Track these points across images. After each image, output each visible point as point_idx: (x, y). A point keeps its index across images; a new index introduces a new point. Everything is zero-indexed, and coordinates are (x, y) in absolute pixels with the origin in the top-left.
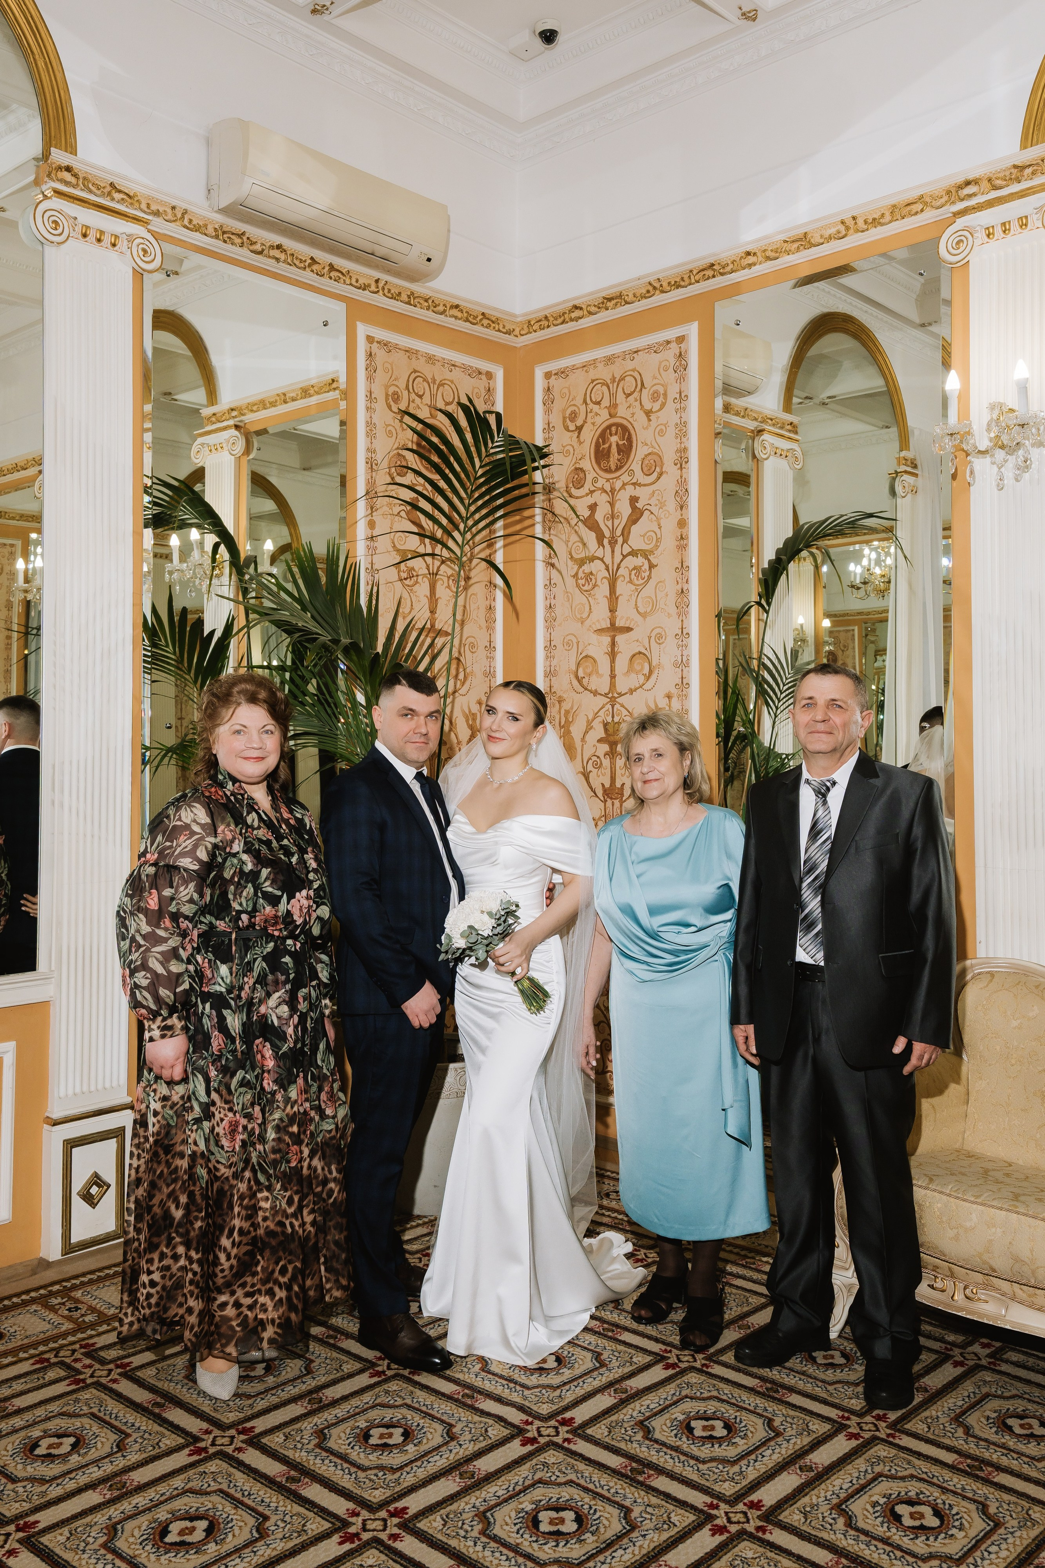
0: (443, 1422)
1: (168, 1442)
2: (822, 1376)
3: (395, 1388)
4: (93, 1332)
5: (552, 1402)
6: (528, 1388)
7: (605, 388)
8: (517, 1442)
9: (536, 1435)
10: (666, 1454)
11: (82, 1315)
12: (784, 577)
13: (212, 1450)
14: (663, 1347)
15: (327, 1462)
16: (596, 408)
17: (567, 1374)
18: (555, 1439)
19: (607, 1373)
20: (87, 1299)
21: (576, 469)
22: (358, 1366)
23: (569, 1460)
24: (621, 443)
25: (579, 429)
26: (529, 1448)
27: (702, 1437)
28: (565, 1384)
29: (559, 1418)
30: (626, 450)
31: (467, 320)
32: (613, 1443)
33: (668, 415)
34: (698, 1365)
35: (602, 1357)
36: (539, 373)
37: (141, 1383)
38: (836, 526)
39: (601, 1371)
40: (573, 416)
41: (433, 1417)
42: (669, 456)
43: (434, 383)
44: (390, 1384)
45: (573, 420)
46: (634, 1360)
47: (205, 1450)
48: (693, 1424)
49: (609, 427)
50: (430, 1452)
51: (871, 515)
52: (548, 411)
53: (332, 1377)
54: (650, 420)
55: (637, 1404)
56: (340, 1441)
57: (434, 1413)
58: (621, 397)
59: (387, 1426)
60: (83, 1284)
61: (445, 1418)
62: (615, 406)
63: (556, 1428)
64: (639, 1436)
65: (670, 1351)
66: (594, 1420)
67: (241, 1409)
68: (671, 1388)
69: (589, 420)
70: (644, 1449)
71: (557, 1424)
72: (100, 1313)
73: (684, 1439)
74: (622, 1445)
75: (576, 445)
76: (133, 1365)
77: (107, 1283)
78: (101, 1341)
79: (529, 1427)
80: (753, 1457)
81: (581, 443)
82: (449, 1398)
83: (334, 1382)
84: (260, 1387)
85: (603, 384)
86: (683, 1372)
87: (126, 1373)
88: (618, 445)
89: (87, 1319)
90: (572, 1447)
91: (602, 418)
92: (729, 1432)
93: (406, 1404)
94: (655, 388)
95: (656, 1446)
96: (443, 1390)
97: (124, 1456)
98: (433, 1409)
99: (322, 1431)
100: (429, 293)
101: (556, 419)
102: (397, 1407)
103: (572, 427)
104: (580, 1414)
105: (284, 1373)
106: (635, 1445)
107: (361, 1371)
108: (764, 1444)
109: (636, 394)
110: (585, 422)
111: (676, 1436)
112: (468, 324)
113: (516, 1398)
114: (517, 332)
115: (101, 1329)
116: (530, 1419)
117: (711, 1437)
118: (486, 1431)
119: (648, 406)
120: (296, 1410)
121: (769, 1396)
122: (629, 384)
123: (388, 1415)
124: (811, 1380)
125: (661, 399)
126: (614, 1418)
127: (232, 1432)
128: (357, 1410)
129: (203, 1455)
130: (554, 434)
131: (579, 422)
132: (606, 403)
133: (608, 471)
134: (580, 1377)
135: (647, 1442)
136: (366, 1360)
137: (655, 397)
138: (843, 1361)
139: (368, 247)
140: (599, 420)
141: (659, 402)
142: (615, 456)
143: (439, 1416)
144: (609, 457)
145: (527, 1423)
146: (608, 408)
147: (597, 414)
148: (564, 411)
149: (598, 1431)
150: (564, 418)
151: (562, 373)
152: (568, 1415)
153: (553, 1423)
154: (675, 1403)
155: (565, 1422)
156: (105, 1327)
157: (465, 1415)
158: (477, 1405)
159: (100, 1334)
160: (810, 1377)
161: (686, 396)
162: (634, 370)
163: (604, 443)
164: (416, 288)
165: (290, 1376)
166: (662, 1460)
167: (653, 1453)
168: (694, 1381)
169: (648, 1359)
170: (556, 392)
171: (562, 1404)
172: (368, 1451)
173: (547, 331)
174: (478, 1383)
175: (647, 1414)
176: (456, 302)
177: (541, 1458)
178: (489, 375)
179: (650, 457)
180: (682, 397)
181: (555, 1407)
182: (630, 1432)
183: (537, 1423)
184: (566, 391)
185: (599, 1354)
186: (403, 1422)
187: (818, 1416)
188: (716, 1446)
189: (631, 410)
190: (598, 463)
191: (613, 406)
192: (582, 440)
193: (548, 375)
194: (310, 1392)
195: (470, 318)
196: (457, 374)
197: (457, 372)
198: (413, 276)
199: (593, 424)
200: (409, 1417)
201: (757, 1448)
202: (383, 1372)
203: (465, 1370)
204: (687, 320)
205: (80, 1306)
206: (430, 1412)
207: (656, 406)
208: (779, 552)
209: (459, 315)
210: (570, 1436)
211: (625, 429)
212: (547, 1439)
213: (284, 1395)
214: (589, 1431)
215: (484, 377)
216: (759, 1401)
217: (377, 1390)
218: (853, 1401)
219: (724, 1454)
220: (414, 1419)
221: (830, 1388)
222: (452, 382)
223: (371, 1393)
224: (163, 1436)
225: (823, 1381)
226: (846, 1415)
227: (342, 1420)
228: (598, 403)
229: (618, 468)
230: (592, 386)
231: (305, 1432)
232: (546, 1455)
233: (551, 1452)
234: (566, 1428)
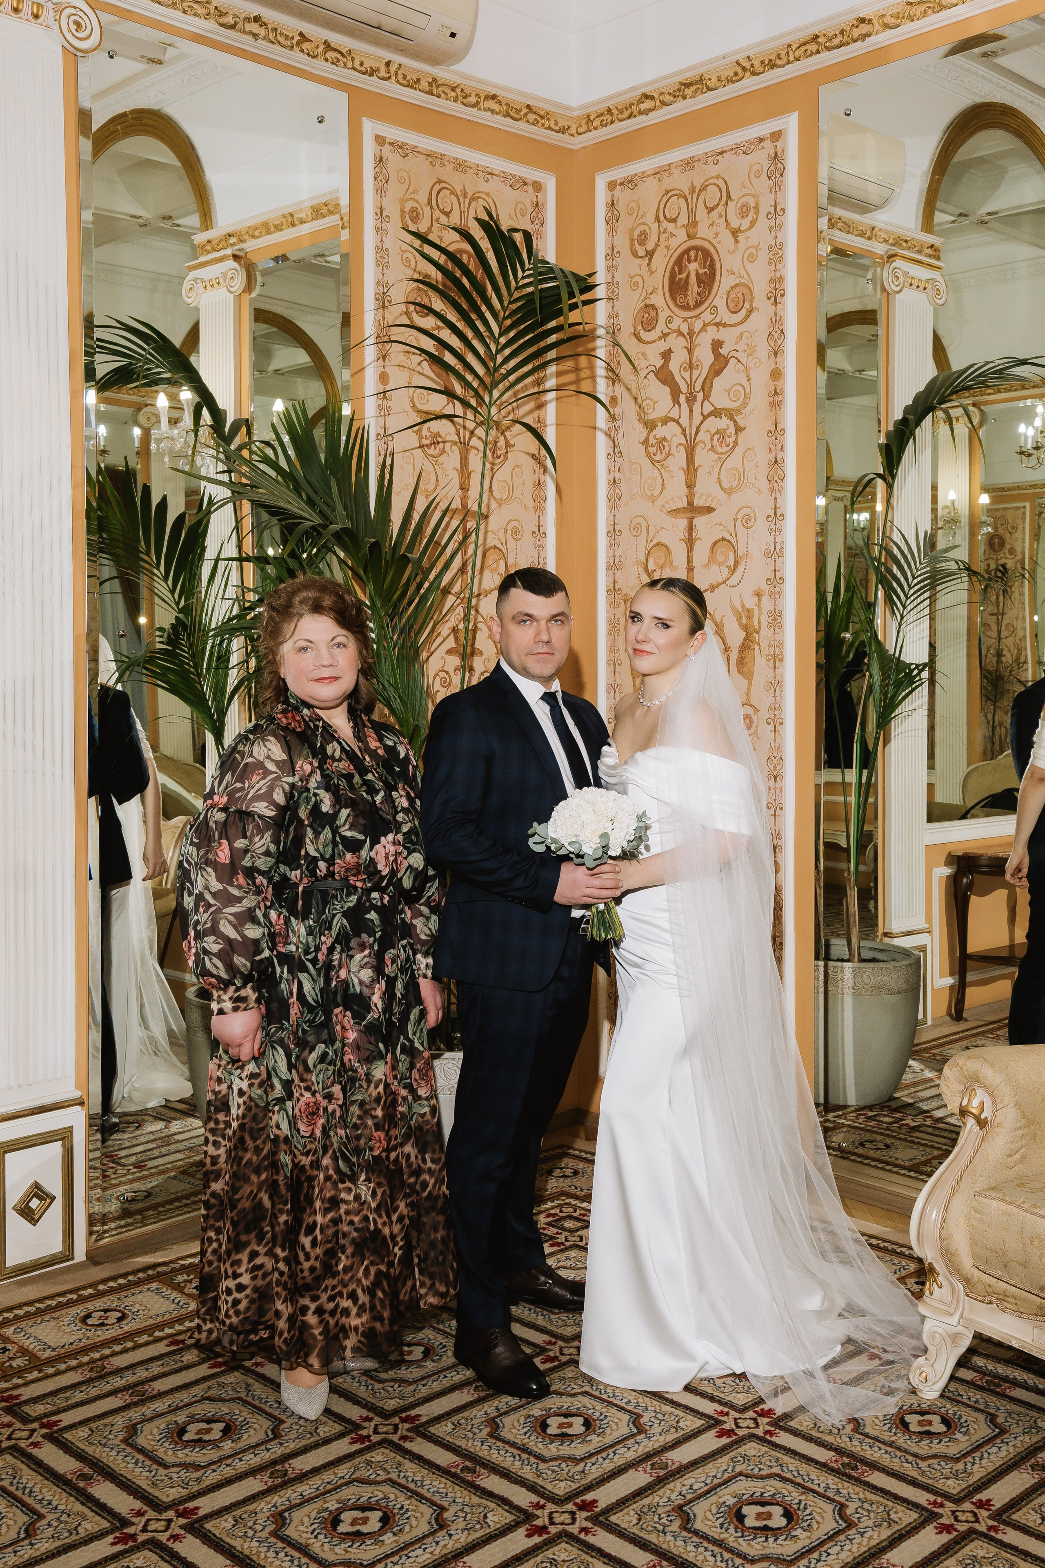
0: (433, 1503)
1: (89, 1526)
2: (915, 1449)
3: (380, 1458)
4: (20, 1381)
5: (572, 1479)
6: (544, 1460)
7: (682, 201)
8: (522, 1531)
9: (547, 1523)
10: (706, 1549)
11: (11, 1359)
12: (911, 441)
13: (141, 1538)
14: (719, 1408)
15: (282, 1555)
16: (671, 227)
17: (595, 1441)
18: (570, 1529)
19: (645, 1442)
20: (19, 1338)
21: (647, 306)
22: (338, 1428)
23: (584, 1556)
24: (701, 271)
25: (650, 254)
26: (537, 1539)
27: (754, 1528)
28: (591, 1455)
29: (578, 1501)
30: (707, 281)
31: (507, 115)
32: (642, 1535)
33: (759, 235)
34: (759, 1432)
35: (642, 1421)
36: (601, 183)
37: (67, 1448)
38: (978, 376)
39: (639, 1438)
40: (643, 238)
41: (421, 1497)
42: (761, 288)
43: (465, 196)
44: (373, 1454)
45: (642, 243)
46: (681, 1424)
47: (133, 1537)
48: (745, 1510)
49: (687, 251)
50: (412, 1544)
51: (1024, 362)
52: (612, 232)
53: (304, 1443)
54: (737, 242)
55: (678, 1483)
56: (302, 1528)
57: (423, 1492)
58: (701, 212)
59: (363, 1509)
60: (17, 1318)
61: (436, 1498)
62: (695, 224)
63: (573, 1514)
64: (675, 1526)
65: (727, 1414)
66: (622, 1503)
67: (185, 1484)
68: (723, 1462)
69: (663, 243)
70: (680, 1543)
71: (574, 1508)
72: (33, 1356)
73: (732, 1530)
74: (653, 1538)
75: (646, 275)
76: (62, 1425)
77: (47, 1318)
78: (27, 1393)
79: (539, 1512)
80: (816, 1555)
81: (652, 273)
82: (444, 1472)
83: (306, 1450)
84: (212, 1455)
85: (680, 196)
86: (741, 1441)
87: (52, 1434)
88: (697, 274)
89: (15, 1364)
90: (590, 1539)
91: (679, 240)
92: (789, 1522)
93: (390, 1480)
94: (744, 200)
95: (695, 1539)
96: (438, 1462)
97: (32, 1544)
98: (422, 1486)
99: (281, 1514)
100: (455, 79)
101: (622, 242)
102: (378, 1483)
103: (641, 252)
104: (605, 1496)
105: (245, 1437)
106: (669, 1537)
107: (340, 1436)
108: (831, 1538)
109: (720, 209)
110: (657, 245)
111: (722, 1525)
112: (508, 119)
113: (527, 1473)
114: (573, 130)
115: (30, 1377)
116: (542, 1502)
117: (766, 1528)
118: (485, 1517)
119: (735, 224)
120: (253, 1485)
121: (845, 1474)
122: (712, 195)
123: (366, 1493)
124: (899, 1454)
125: (752, 214)
126: (646, 1501)
127: (171, 1514)
128: (329, 1487)
129: (131, 1544)
130: (619, 261)
131: (650, 246)
132: (683, 220)
133: (686, 307)
134: (611, 1446)
135: (684, 1534)
136: (349, 1421)
137: (744, 212)
138: (943, 1428)
139: (374, 19)
140: (674, 243)
141: (749, 218)
142: (694, 288)
143: (428, 1495)
144: (686, 289)
145: (538, 1506)
146: (686, 227)
147: (672, 235)
148: (632, 231)
149: (625, 1519)
150: (632, 240)
151: (630, 182)
152: (589, 1497)
153: (570, 1506)
154: (726, 1482)
155: (585, 1506)
156: (35, 1374)
157: (461, 1495)
158: (478, 1482)
159: (26, 1384)
160: (899, 1449)
161: (783, 210)
162: (718, 177)
163: (680, 272)
164: (440, 73)
165: (253, 1441)
166: (701, 1558)
167: (690, 1548)
168: (753, 1453)
169: (698, 1423)
170: (621, 207)
171: (584, 1482)
172: (336, 1541)
173: (610, 128)
174: (483, 1452)
175: (689, 1497)
176: (493, 91)
177: (549, 1554)
178: (538, 187)
179: (737, 290)
180: (777, 211)
181: (574, 1486)
182: (664, 1521)
183: (551, 1506)
184: (634, 205)
185: (639, 1416)
186: (383, 1503)
187: (905, 1501)
188: (771, 1540)
189: (714, 229)
190: (673, 298)
191: (692, 224)
192: (653, 268)
193: (612, 186)
194: (274, 1462)
195: (511, 112)
196: (494, 185)
197: (494, 182)
198: (435, 59)
199: (667, 247)
200: (392, 1497)
201: (822, 1544)
202: (368, 1437)
203: (470, 1435)
204: (783, 111)
205: (9, 1347)
206: (419, 1490)
207: (746, 223)
208: (907, 410)
209: (497, 107)
210: (589, 1525)
211: (706, 254)
212: (560, 1527)
213: (241, 1466)
214: (613, 1519)
215: (530, 189)
216: (832, 1481)
217: (357, 1460)
218: (950, 1482)
219: (780, 1550)
220: (398, 1499)
221: (923, 1464)
222: (488, 195)
223: (348, 1465)
224: (84, 1517)
225: (915, 1455)
226: (939, 1500)
227: (308, 1501)
228: (674, 221)
229: (698, 305)
230: (666, 198)
231: (259, 1516)
232: (556, 1549)
233: (563, 1545)
234: (585, 1514)
